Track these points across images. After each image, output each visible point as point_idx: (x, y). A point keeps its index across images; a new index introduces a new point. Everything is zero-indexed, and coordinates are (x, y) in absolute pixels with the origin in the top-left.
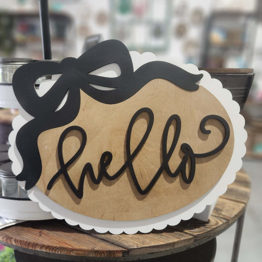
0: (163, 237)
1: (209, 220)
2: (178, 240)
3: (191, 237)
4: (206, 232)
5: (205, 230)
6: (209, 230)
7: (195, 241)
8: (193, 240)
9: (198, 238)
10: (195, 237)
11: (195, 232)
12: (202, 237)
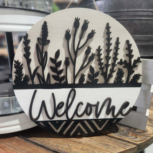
0: (109, 147)
1: (147, 130)
2: (124, 150)
3: (135, 146)
4: (147, 141)
5: (145, 139)
6: (149, 138)
7: (138, 149)
8: (137, 148)
9: (140, 147)
10: (138, 145)
11: (138, 141)
12: (143, 146)
